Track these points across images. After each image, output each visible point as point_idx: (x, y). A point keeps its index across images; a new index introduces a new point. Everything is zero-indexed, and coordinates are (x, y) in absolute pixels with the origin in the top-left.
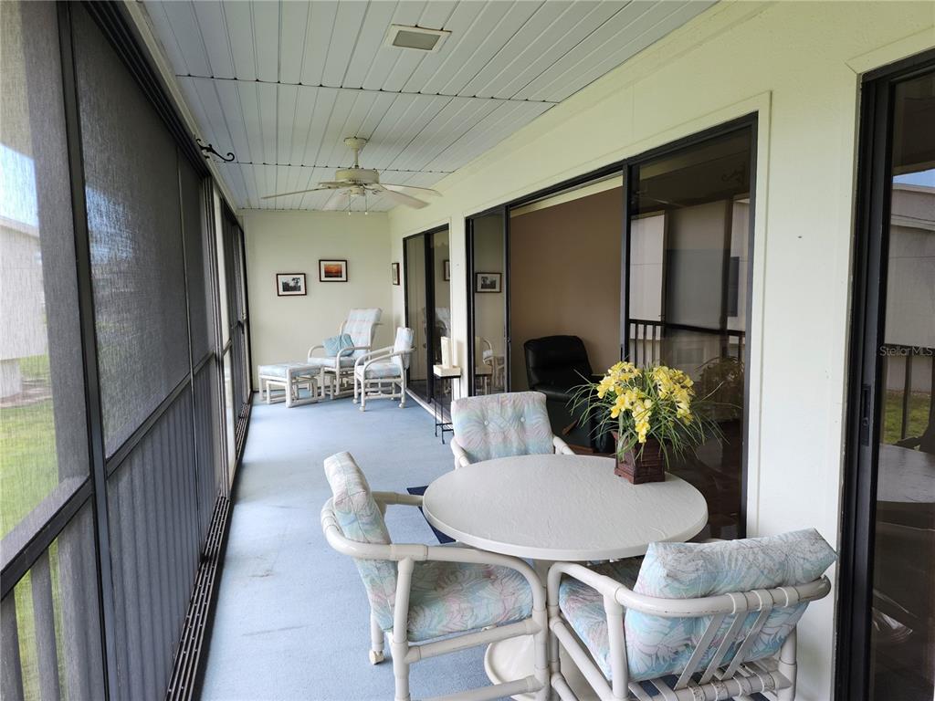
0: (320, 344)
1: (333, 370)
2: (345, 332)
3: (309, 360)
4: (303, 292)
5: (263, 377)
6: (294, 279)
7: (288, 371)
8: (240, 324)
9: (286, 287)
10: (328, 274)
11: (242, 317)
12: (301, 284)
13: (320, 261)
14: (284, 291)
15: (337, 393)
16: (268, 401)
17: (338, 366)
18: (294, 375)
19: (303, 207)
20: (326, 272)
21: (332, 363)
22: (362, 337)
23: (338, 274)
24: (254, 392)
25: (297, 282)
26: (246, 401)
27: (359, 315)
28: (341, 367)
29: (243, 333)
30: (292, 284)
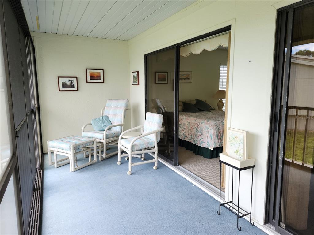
0: (89, 123)
1: (101, 141)
2: (105, 114)
3: (83, 134)
4: (76, 88)
5: (51, 149)
6: (70, 81)
7: (71, 146)
8: (33, 112)
9: (65, 86)
10: (92, 78)
11: (34, 106)
12: (75, 83)
13: (87, 69)
14: (63, 88)
15: (104, 156)
16: (55, 165)
17: (105, 139)
18: (76, 149)
19: (75, 34)
20: (90, 77)
21: (101, 137)
22: (117, 118)
23: (98, 78)
24: (44, 154)
25: (72, 83)
26: (38, 166)
27: (113, 103)
28: (107, 138)
29: (36, 118)
30: (69, 83)
